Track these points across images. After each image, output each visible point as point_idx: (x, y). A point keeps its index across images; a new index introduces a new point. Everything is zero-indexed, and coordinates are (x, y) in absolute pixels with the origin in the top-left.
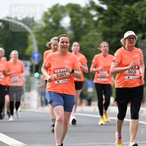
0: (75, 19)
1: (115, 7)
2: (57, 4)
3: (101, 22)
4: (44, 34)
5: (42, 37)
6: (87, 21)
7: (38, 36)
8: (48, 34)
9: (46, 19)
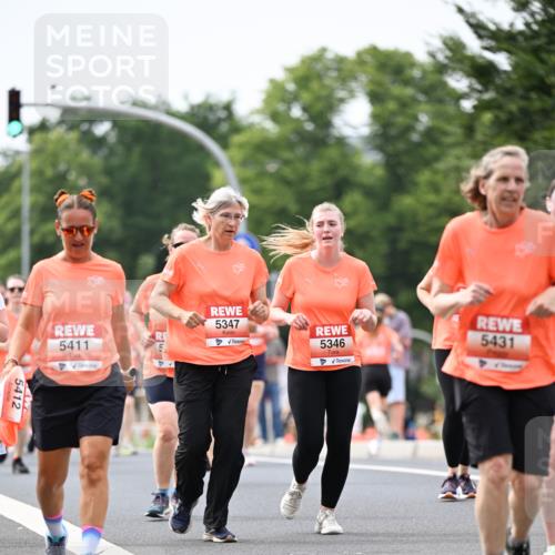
0: (392, 106)
1: (542, 61)
2: (324, 50)
3: (487, 117)
4: (272, 167)
5: (263, 174)
6: (435, 116)
7: (250, 172)
8: (286, 163)
9: (281, 107)
